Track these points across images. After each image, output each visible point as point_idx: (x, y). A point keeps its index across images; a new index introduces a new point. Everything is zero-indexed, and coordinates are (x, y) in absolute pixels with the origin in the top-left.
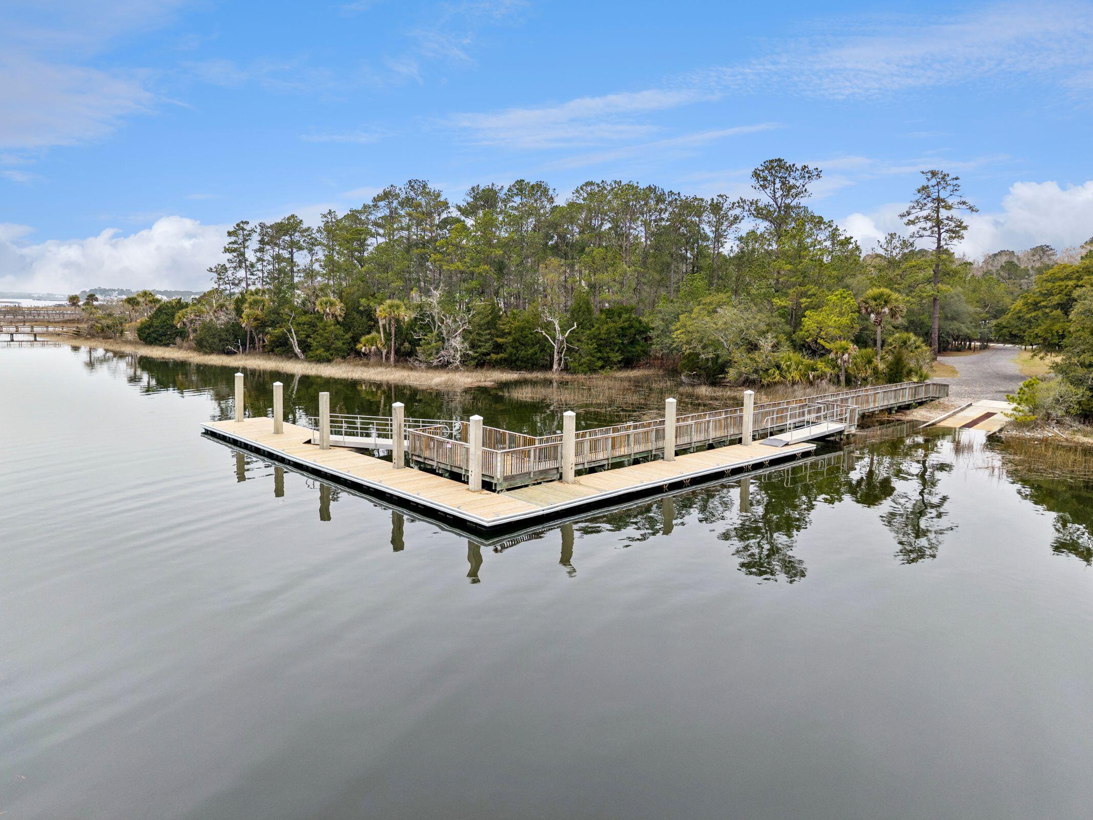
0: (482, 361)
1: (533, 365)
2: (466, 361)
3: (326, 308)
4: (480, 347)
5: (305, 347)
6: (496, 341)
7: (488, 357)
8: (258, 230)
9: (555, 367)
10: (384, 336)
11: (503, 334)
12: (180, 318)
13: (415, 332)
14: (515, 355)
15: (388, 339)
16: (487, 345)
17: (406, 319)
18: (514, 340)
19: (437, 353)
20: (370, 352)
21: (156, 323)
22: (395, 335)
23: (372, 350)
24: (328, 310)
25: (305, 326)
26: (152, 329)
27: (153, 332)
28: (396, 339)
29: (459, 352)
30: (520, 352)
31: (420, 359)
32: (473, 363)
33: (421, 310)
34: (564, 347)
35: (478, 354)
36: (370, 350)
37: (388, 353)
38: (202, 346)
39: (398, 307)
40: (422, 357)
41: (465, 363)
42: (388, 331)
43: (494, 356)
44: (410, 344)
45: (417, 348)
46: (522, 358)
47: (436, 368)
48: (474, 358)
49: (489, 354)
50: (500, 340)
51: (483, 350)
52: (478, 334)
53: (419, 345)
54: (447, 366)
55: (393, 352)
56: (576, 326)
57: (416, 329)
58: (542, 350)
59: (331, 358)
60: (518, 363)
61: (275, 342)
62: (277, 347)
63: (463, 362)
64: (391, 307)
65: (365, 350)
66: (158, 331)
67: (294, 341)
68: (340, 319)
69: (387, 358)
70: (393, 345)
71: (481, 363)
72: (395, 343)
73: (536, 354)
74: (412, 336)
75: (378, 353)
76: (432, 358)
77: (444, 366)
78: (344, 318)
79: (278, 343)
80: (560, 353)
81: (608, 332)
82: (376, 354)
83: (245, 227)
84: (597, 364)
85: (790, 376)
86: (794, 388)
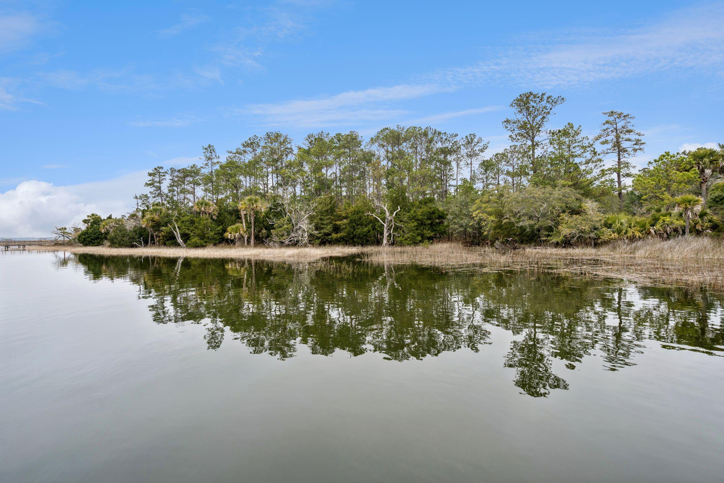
0: (325, 240)
1: (367, 241)
2: (312, 241)
3: (202, 207)
4: (322, 228)
5: (186, 237)
6: (335, 224)
7: (330, 237)
8: (169, 172)
9: (385, 241)
10: (246, 225)
11: (341, 218)
12: (104, 226)
13: (270, 218)
14: (353, 233)
15: (249, 227)
16: (329, 227)
17: (263, 210)
18: (351, 222)
19: (288, 235)
20: (235, 238)
21: (90, 231)
22: (255, 224)
23: (236, 236)
24: (203, 209)
25: (187, 223)
26: (87, 236)
27: (88, 237)
28: (255, 226)
29: (306, 233)
30: (357, 230)
31: (274, 240)
32: (318, 241)
33: (275, 201)
34: (392, 225)
35: (321, 234)
36: (235, 236)
37: (249, 238)
38: (114, 244)
39: (256, 201)
40: (276, 239)
41: (311, 242)
42: (249, 221)
43: (334, 236)
44: (266, 229)
45: (272, 231)
46: (359, 234)
47: (288, 246)
48: (318, 238)
49: (330, 235)
50: (338, 223)
51: (325, 231)
52: (321, 219)
53: (274, 229)
54: (296, 244)
55: (253, 237)
56: (399, 209)
57: (271, 216)
58: (374, 229)
59: (204, 244)
60: (355, 240)
61: (167, 237)
62: (168, 240)
63: (310, 242)
64: (250, 200)
65: (231, 236)
66: (91, 236)
67: (178, 234)
68: (214, 217)
69: (249, 242)
70: (253, 231)
71: (324, 242)
72: (254, 230)
73: (369, 231)
74: (268, 223)
75: (241, 237)
76: (284, 238)
77: (295, 244)
78: (217, 216)
79: (168, 238)
80: (389, 230)
81: (423, 214)
82: (240, 239)
83: (161, 171)
84: (417, 238)
85: (626, 233)
86: (640, 243)
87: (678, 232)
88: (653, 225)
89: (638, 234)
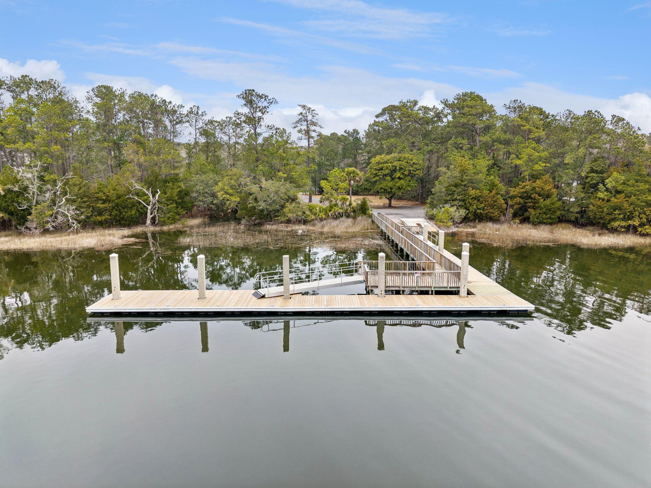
9: (148, 222)
13: (20, 203)
14: (120, 216)
29: (70, 218)
30: (124, 213)
31: (30, 226)
34: (156, 207)
45: (27, 217)
46: (127, 217)
56: (159, 192)
58: (138, 211)
60: (123, 222)
84: (176, 217)
85: (318, 216)
86: (325, 222)
87: (340, 215)
88: (330, 211)
89: (324, 216)
